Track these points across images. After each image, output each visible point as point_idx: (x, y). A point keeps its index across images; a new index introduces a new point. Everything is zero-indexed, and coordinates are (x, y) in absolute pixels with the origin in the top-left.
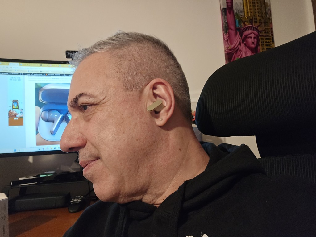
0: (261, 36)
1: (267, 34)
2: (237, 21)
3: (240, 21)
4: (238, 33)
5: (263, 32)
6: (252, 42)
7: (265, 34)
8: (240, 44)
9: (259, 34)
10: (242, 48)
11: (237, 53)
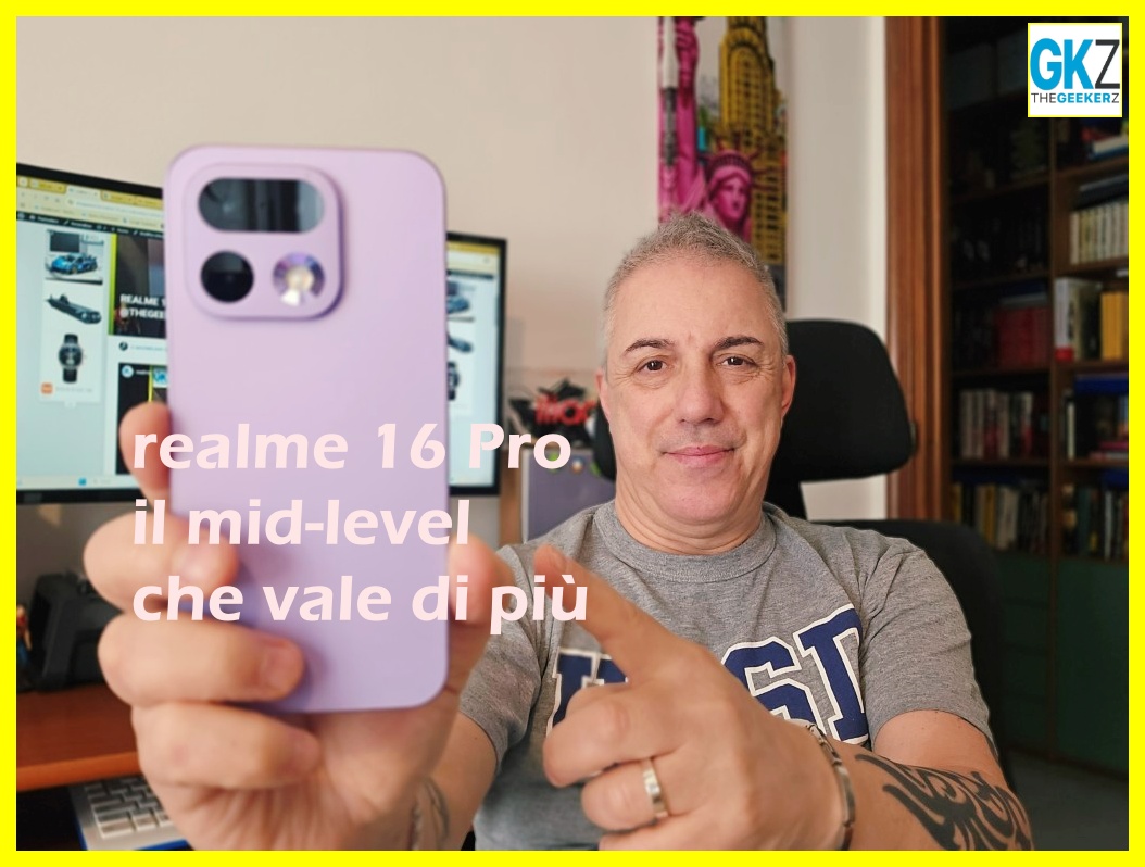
0: (757, 187)
3: (709, 134)
4: (701, 171)
5: (764, 176)
6: (734, 202)
7: (768, 183)
9: (753, 179)
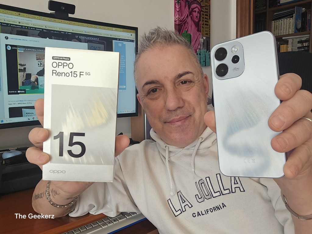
1: (206, 10)
4: (187, 5)
5: (204, 8)
6: (196, 16)
8: (188, 16)
9: (201, 9)
10: (189, 21)
11: (185, 25)
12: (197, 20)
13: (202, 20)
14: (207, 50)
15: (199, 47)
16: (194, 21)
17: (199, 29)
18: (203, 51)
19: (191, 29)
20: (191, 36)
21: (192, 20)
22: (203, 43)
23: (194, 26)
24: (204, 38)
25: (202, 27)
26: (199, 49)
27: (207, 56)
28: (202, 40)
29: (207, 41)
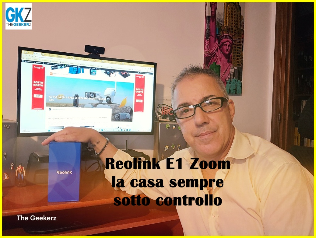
1: (239, 43)
2: (218, 28)
3: (220, 29)
4: (217, 40)
5: (236, 41)
6: (227, 49)
7: (238, 43)
8: (217, 50)
9: (233, 42)
11: (214, 57)
12: (227, 53)
13: (233, 53)
14: (238, 79)
15: (229, 76)
16: (224, 54)
17: (230, 61)
18: (234, 80)
19: (221, 60)
20: (220, 67)
21: (222, 53)
22: (234, 73)
23: (223, 58)
24: (236, 68)
25: (233, 58)
26: (229, 78)
27: (238, 85)
28: (232, 70)
29: (238, 71)
